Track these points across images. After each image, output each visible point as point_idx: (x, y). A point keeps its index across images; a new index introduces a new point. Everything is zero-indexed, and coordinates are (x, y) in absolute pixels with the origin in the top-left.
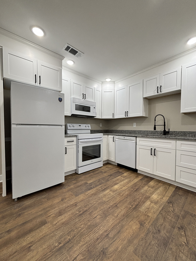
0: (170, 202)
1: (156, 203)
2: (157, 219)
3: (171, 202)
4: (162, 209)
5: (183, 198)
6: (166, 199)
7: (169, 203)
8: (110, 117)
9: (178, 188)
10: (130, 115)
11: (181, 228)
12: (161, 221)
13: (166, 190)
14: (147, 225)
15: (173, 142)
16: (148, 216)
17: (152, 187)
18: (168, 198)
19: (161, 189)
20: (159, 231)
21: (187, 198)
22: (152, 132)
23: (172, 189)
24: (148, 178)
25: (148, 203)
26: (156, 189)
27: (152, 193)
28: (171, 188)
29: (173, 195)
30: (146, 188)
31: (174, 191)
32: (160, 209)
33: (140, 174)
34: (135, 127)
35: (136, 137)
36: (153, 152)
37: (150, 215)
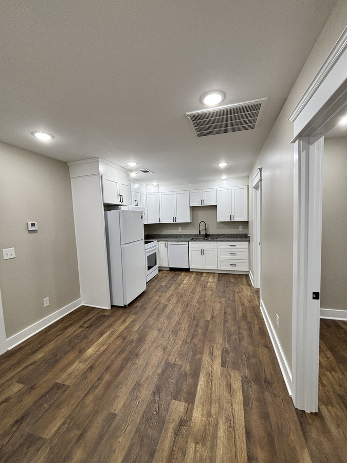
0: (218, 280)
1: (213, 282)
2: (217, 288)
4: (217, 284)
5: (223, 277)
6: (216, 280)
8: (157, 222)
9: (219, 274)
10: (178, 221)
11: (227, 287)
12: (219, 288)
13: (214, 276)
14: (214, 290)
15: (215, 243)
17: (206, 277)
19: (211, 276)
20: (220, 290)
22: (196, 236)
23: (217, 276)
24: (200, 273)
25: (209, 284)
26: (209, 277)
27: (208, 279)
28: (216, 274)
29: (218, 278)
30: (203, 278)
33: (192, 272)
34: (179, 231)
35: (188, 241)
36: (203, 252)
37: (213, 287)
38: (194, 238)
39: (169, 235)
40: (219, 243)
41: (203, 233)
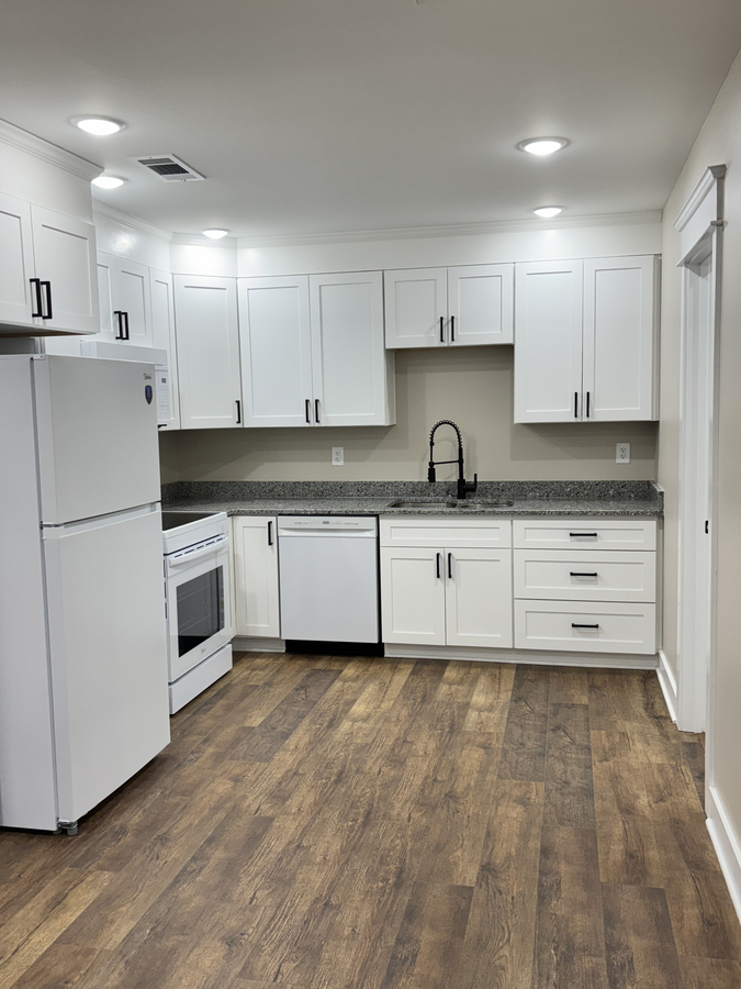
0: (517, 699)
1: (491, 709)
2: (509, 732)
3: (520, 699)
4: (510, 714)
5: (540, 684)
6: (506, 696)
7: (515, 701)
9: (521, 669)
10: (331, 419)
11: (557, 728)
12: (517, 732)
13: (496, 679)
14: (497, 745)
15: (503, 524)
16: (490, 734)
17: (461, 682)
18: (510, 693)
19: (484, 680)
20: (522, 744)
21: (548, 682)
25: (473, 715)
26: (472, 684)
27: (470, 693)
28: (505, 671)
30: (444, 688)
31: (516, 675)
32: (506, 716)
35: (377, 516)
36: (444, 567)
37: (491, 730)
38: (405, 500)
39: (284, 485)
40: (520, 524)
41: (447, 474)
